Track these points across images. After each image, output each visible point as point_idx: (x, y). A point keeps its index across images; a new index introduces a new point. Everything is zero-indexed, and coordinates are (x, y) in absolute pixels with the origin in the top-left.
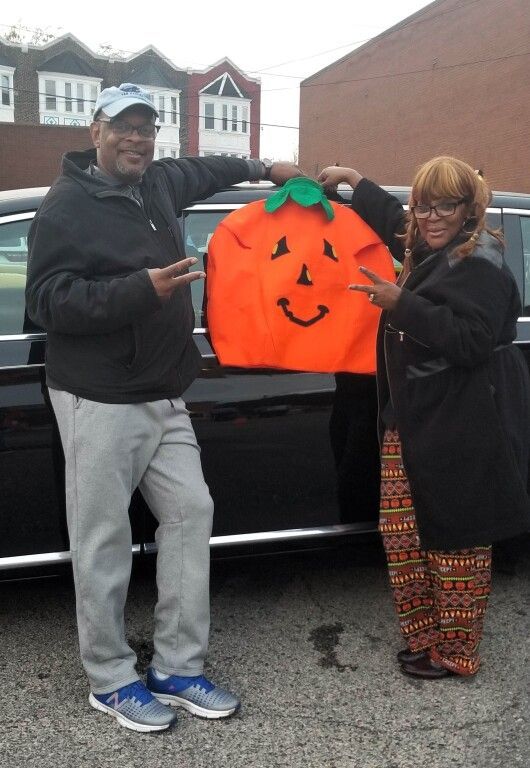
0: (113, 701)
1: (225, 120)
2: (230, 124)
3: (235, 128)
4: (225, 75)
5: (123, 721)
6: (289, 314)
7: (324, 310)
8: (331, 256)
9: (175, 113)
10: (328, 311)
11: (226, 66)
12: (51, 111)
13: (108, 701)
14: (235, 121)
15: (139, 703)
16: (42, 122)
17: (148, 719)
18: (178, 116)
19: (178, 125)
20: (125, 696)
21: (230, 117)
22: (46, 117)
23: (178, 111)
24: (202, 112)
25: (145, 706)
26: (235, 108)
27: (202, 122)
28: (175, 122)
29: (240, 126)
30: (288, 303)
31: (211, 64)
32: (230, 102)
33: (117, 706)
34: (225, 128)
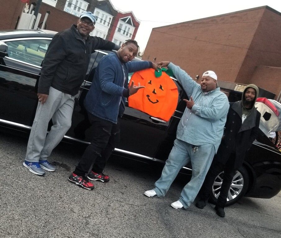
0: (30, 165)
1: (125, 31)
2: (126, 33)
3: (127, 35)
4: (130, 17)
5: (31, 170)
6: (149, 99)
7: (158, 101)
8: (162, 89)
9: (109, 23)
10: (158, 102)
11: (131, 14)
12: (69, 8)
13: (28, 164)
14: (128, 32)
15: (37, 167)
16: (64, 10)
17: (37, 171)
18: (110, 25)
19: (109, 27)
20: (33, 164)
21: (127, 31)
22: (66, 9)
23: (110, 23)
24: (118, 26)
25: (38, 168)
26: (129, 28)
27: (117, 29)
28: (108, 26)
29: (129, 35)
30: (149, 96)
31: (126, 12)
32: (128, 26)
33: (30, 166)
34: (124, 33)
